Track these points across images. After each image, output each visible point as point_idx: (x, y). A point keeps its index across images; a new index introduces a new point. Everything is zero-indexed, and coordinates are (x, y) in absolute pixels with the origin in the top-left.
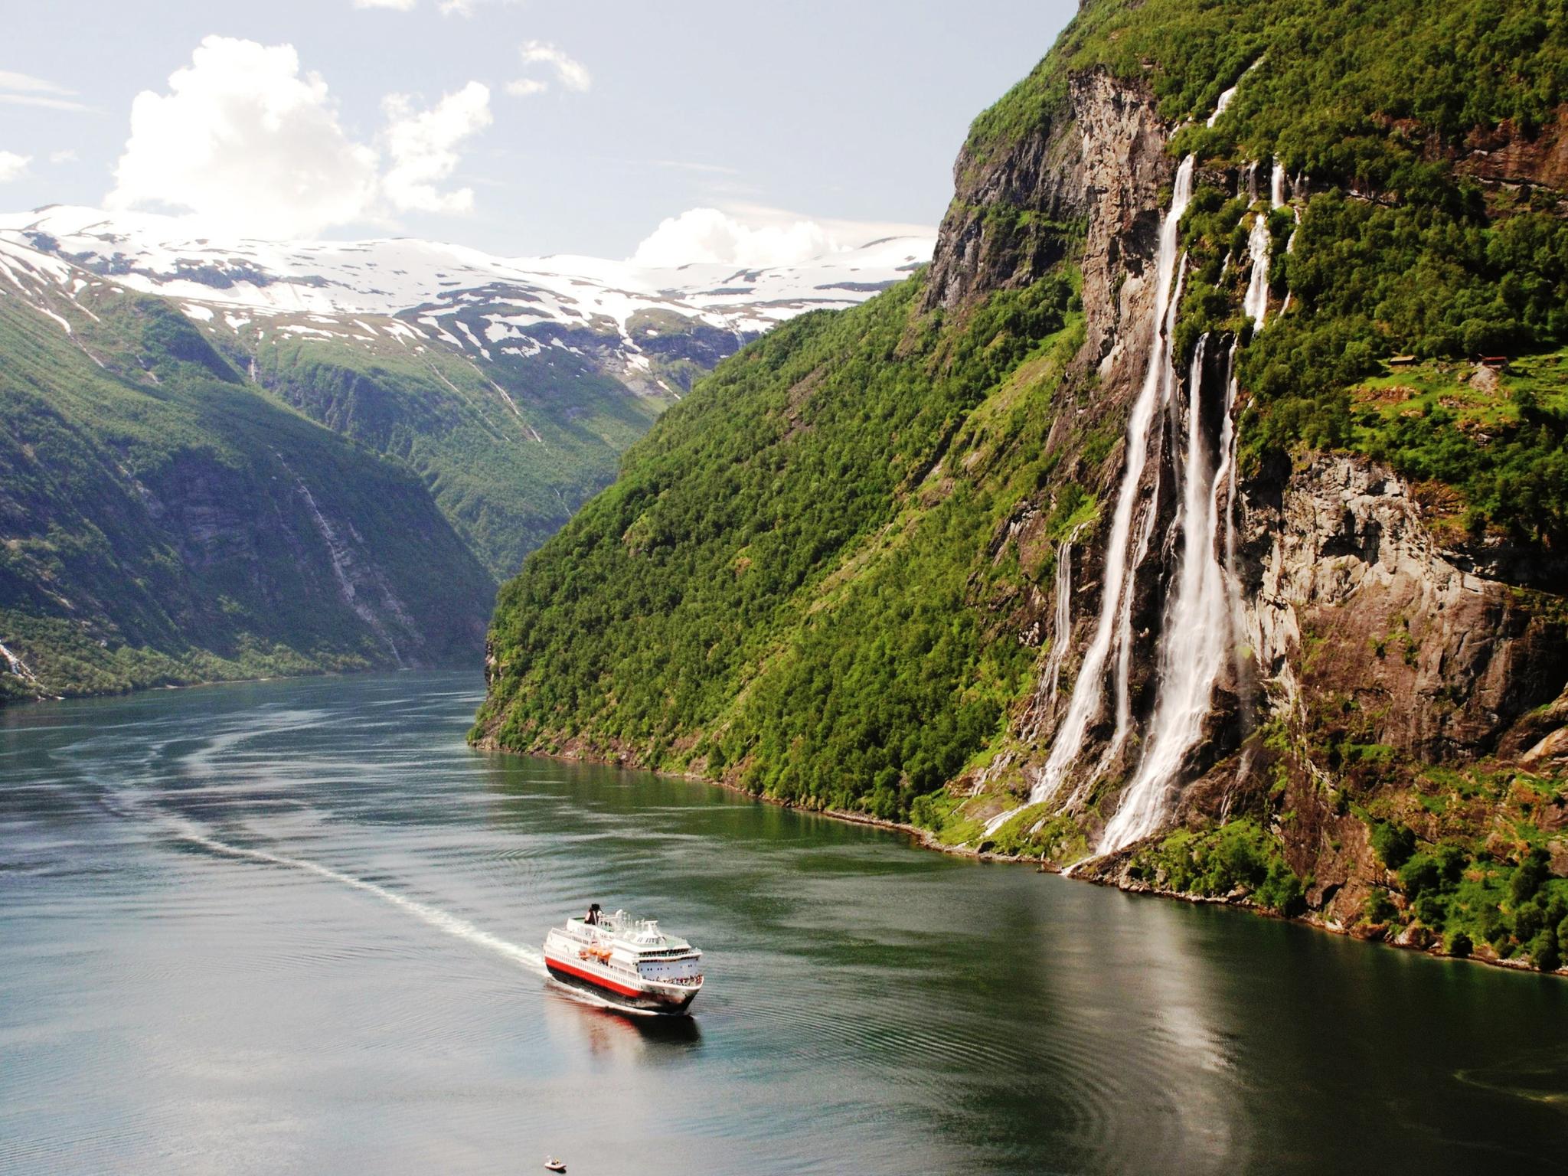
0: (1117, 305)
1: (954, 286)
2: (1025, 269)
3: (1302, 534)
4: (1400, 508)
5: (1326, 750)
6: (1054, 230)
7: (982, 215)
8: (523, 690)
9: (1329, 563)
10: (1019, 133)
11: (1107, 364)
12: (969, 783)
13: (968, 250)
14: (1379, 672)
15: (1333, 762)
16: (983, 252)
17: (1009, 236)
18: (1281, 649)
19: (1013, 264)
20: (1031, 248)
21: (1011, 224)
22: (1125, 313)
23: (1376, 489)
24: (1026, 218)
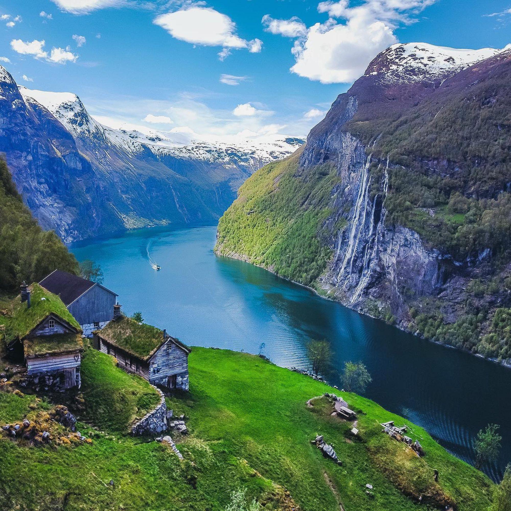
0: (349, 178)
1: (307, 162)
2: (321, 161)
3: (397, 242)
4: (417, 240)
5: (401, 291)
6: (327, 153)
7: (313, 149)
8: (225, 241)
9: (402, 249)
10: (321, 134)
11: (346, 189)
12: (321, 280)
13: (310, 155)
14: (412, 275)
15: (402, 293)
16: (314, 156)
17: (319, 154)
18: (390, 265)
19: (319, 159)
20: (323, 156)
21: (319, 152)
22: (351, 180)
23: (413, 235)
24: (322, 151)
